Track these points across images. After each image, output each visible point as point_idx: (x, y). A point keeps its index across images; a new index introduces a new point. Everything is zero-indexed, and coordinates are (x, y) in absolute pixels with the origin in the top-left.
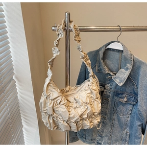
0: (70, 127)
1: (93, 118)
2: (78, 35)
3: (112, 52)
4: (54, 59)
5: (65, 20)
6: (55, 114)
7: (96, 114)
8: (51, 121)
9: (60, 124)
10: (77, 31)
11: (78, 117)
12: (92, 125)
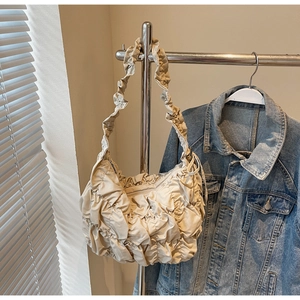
0: (132, 255)
1: (182, 243)
2: (166, 70)
3: (237, 109)
4: (114, 117)
5: (142, 39)
6: (103, 225)
7: (187, 235)
8: (96, 238)
9: (112, 246)
10: (164, 62)
11: (147, 236)
12: (178, 257)
